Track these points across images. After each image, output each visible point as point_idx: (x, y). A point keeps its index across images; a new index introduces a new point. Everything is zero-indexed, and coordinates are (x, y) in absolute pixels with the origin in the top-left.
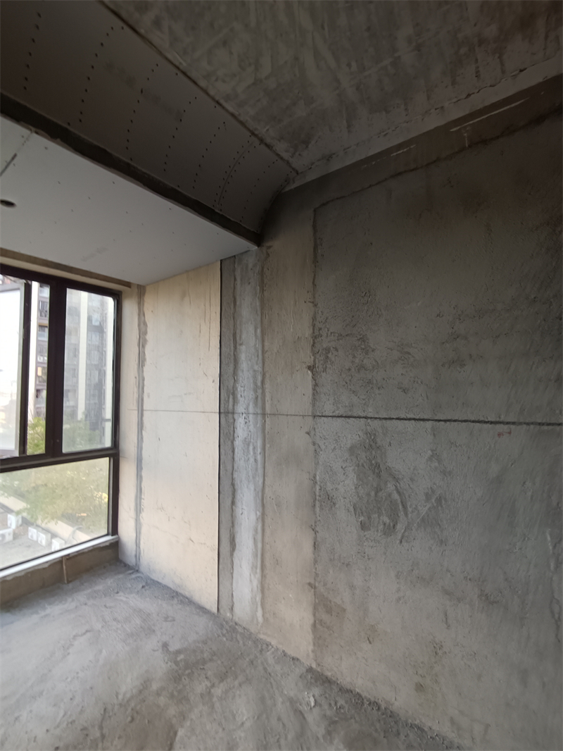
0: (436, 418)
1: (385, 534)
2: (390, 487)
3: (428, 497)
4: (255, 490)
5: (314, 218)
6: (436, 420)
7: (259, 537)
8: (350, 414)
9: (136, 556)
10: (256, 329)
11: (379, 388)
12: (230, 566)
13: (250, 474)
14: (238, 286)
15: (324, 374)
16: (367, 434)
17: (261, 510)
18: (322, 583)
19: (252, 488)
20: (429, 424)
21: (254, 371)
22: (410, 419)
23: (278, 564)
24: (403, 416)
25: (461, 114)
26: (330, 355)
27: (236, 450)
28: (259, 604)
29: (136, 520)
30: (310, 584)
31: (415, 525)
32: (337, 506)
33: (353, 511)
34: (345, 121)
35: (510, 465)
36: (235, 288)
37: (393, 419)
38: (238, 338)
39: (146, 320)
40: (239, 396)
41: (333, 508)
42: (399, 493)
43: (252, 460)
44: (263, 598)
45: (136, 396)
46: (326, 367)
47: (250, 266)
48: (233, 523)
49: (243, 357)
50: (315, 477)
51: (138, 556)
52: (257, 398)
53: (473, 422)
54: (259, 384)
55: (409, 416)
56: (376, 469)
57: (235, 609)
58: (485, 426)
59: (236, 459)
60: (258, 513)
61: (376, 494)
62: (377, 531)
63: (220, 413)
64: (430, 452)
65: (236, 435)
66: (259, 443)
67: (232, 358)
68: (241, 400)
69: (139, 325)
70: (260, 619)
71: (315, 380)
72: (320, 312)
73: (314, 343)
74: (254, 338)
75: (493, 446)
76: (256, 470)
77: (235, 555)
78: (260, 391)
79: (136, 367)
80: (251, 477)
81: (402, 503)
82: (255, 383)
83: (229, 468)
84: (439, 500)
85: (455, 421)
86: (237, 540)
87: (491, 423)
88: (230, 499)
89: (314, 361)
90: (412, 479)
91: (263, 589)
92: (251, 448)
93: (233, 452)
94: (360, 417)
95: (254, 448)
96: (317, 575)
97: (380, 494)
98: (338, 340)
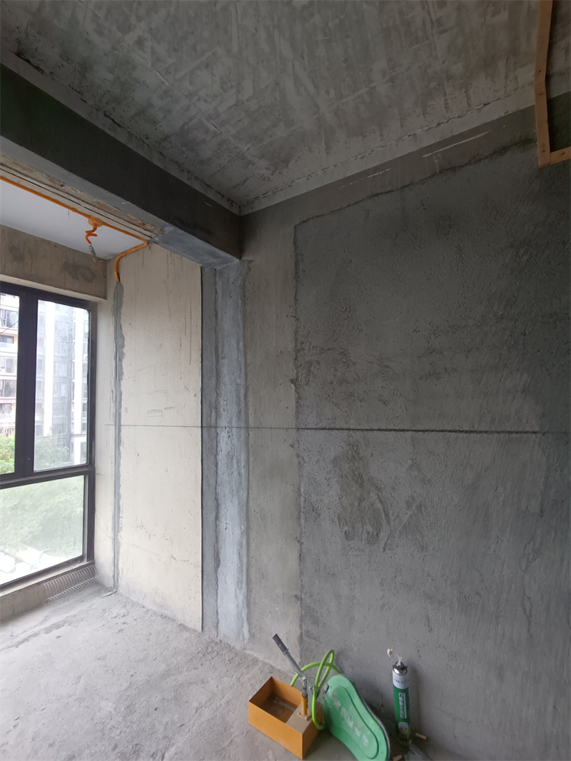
0: (415, 428)
1: (368, 543)
2: (373, 496)
3: (409, 505)
4: (239, 504)
5: (295, 234)
6: (415, 431)
7: (244, 552)
8: (333, 426)
9: (114, 576)
10: (238, 342)
11: (360, 401)
12: (214, 582)
13: (234, 488)
14: (220, 300)
15: (306, 388)
16: (349, 445)
17: (245, 524)
18: (308, 595)
19: (237, 503)
20: (409, 434)
21: (237, 384)
22: (390, 430)
23: (263, 578)
24: (383, 427)
25: (432, 142)
26: (312, 369)
27: (219, 464)
28: (245, 619)
29: (114, 539)
30: (296, 596)
31: (397, 533)
32: (322, 517)
33: (337, 521)
34: (323, 144)
35: (483, 472)
36: (216, 301)
37: (374, 430)
38: (220, 352)
39: (123, 333)
40: (222, 410)
41: (318, 519)
42: (381, 501)
43: (236, 474)
44: (249, 614)
45: (113, 410)
46: (309, 380)
47: (231, 280)
48: (217, 538)
49: (225, 370)
50: (299, 489)
51: (116, 577)
52: (240, 412)
53: (450, 431)
54: (242, 398)
55: (389, 427)
56: (359, 479)
57: (220, 626)
58: (461, 435)
59: (219, 473)
60: (242, 527)
61: (359, 505)
62: (361, 540)
63: (202, 427)
64: (410, 461)
65: (219, 449)
66: (243, 457)
67: (214, 371)
68: (224, 414)
69: (116, 338)
70: (247, 635)
71: (298, 393)
72: (302, 327)
73: (297, 357)
74: (236, 351)
75: (468, 454)
76: (240, 483)
77: (219, 571)
78: (243, 405)
79: (113, 380)
80: (235, 491)
81: (385, 512)
82: (238, 397)
83: (212, 482)
84: (419, 507)
85: (433, 431)
86: (221, 556)
87: (466, 432)
88: (214, 514)
89: (297, 374)
90: (393, 489)
91: (249, 603)
92: (235, 461)
93: (216, 465)
94: (343, 429)
95: (238, 462)
96: (303, 586)
97: (363, 504)
98: (320, 353)
